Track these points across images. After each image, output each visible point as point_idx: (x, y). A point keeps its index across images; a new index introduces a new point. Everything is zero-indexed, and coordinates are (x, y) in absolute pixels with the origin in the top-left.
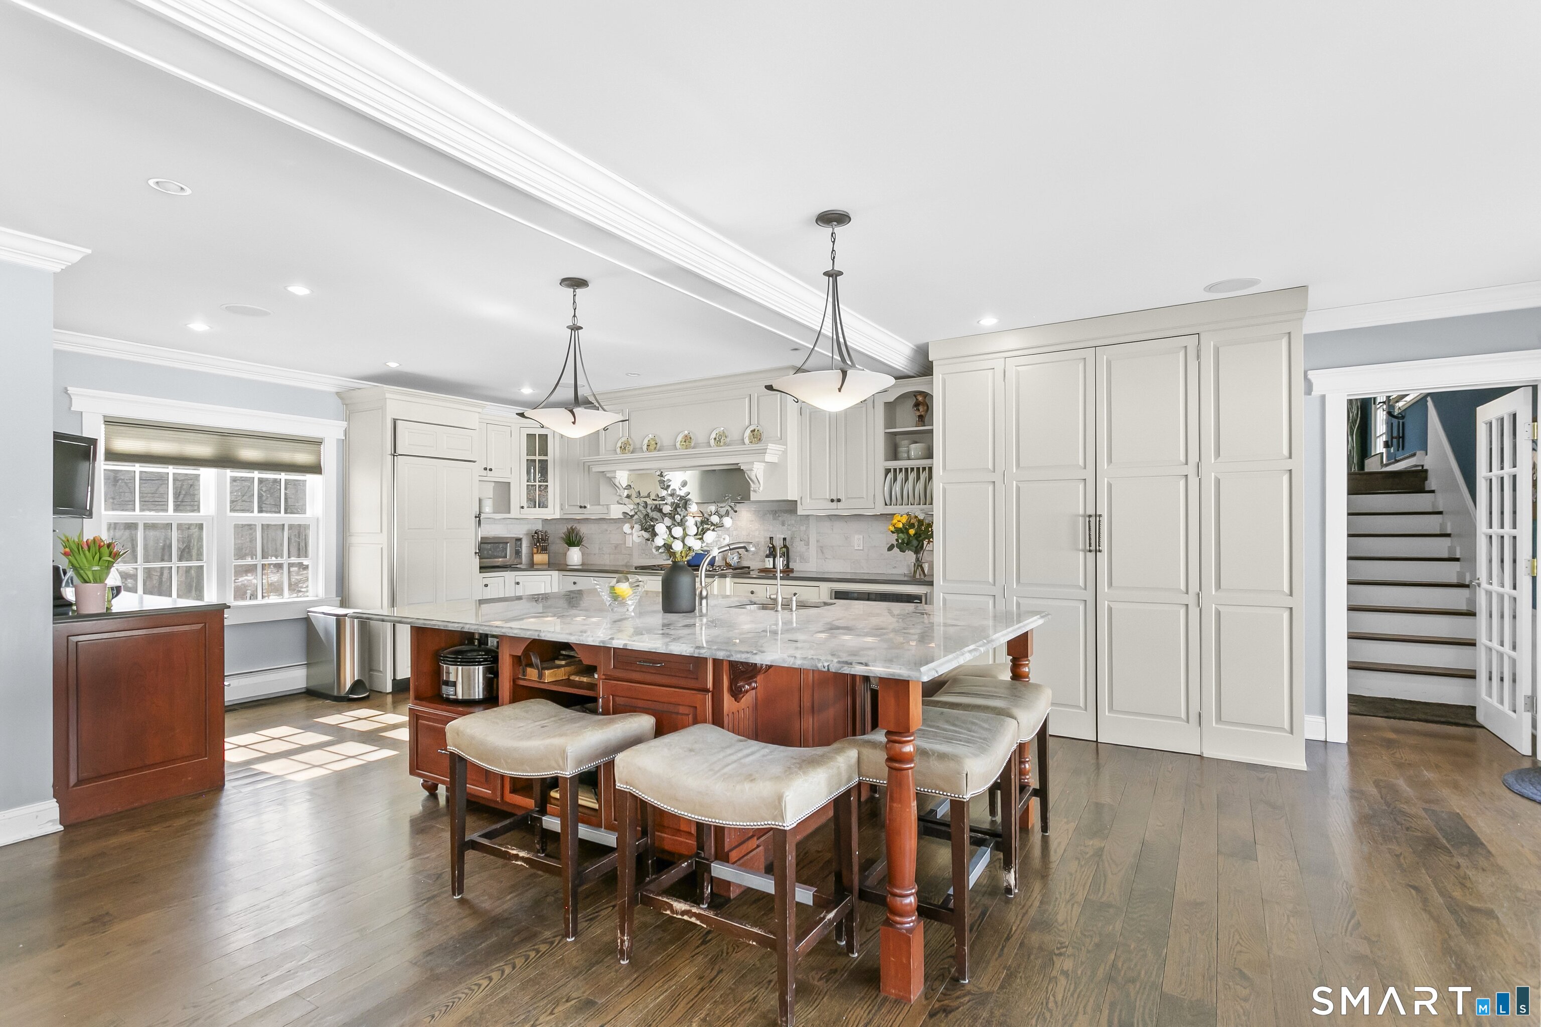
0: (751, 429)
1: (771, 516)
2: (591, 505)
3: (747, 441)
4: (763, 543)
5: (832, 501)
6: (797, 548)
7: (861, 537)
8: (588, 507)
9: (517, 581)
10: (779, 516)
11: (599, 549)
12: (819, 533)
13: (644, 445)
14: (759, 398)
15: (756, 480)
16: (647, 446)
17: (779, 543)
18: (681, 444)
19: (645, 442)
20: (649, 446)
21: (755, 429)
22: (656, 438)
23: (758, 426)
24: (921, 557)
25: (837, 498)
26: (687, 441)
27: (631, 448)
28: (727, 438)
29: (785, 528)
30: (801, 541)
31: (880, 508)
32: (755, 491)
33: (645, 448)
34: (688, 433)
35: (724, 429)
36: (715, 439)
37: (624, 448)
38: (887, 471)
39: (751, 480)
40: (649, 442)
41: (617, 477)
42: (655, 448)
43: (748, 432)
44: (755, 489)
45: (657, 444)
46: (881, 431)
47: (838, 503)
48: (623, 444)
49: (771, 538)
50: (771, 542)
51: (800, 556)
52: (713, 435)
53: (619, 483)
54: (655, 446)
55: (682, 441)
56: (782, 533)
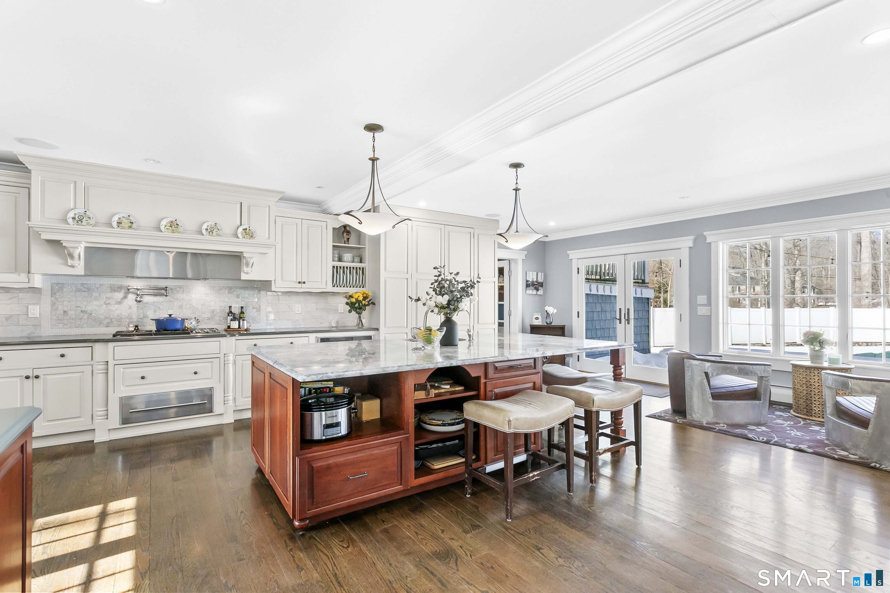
0: (243, 228)
1: (227, 291)
3: (240, 235)
4: (218, 311)
5: (299, 283)
6: (249, 313)
7: (300, 305)
10: (234, 291)
13: (113, 222)
14: (249, 207)
15: (251, 265)
16: (118, 223)
17: (236, 310)
18: (166, 228)
19: (115, 219)
20: (121, 223)
21: (246, 229)
22: (131, 218)
23: (249, 227)
24: (362, 316)
25: (303, 281)
26: (173, 226)
27: (92, 222)
28: (219, 230)
29: (239, 300)
30: (254, 308)
31: (330, 288)
32: (247, 273)
33: (115, 224)
34: (173, 220)
35: (216, 224)
36: (207, 229)
37: (78, 219)
38: (334, 267)
39: (247, 265)
40: (121, 220)
41: (80, 248)
42: (130, 227)
43: (240, 230)
44: (248, 271)
45: (132, 223)
46: (330, 244)
47: (303, 284)
48: (78, 215)
49: (230, 307)
50: (230, 309)
51: (253, 319)
52: (205, 226)
53: (79, 254)
54: (130, 224)
55: (167, 226)
56: (237, 303)
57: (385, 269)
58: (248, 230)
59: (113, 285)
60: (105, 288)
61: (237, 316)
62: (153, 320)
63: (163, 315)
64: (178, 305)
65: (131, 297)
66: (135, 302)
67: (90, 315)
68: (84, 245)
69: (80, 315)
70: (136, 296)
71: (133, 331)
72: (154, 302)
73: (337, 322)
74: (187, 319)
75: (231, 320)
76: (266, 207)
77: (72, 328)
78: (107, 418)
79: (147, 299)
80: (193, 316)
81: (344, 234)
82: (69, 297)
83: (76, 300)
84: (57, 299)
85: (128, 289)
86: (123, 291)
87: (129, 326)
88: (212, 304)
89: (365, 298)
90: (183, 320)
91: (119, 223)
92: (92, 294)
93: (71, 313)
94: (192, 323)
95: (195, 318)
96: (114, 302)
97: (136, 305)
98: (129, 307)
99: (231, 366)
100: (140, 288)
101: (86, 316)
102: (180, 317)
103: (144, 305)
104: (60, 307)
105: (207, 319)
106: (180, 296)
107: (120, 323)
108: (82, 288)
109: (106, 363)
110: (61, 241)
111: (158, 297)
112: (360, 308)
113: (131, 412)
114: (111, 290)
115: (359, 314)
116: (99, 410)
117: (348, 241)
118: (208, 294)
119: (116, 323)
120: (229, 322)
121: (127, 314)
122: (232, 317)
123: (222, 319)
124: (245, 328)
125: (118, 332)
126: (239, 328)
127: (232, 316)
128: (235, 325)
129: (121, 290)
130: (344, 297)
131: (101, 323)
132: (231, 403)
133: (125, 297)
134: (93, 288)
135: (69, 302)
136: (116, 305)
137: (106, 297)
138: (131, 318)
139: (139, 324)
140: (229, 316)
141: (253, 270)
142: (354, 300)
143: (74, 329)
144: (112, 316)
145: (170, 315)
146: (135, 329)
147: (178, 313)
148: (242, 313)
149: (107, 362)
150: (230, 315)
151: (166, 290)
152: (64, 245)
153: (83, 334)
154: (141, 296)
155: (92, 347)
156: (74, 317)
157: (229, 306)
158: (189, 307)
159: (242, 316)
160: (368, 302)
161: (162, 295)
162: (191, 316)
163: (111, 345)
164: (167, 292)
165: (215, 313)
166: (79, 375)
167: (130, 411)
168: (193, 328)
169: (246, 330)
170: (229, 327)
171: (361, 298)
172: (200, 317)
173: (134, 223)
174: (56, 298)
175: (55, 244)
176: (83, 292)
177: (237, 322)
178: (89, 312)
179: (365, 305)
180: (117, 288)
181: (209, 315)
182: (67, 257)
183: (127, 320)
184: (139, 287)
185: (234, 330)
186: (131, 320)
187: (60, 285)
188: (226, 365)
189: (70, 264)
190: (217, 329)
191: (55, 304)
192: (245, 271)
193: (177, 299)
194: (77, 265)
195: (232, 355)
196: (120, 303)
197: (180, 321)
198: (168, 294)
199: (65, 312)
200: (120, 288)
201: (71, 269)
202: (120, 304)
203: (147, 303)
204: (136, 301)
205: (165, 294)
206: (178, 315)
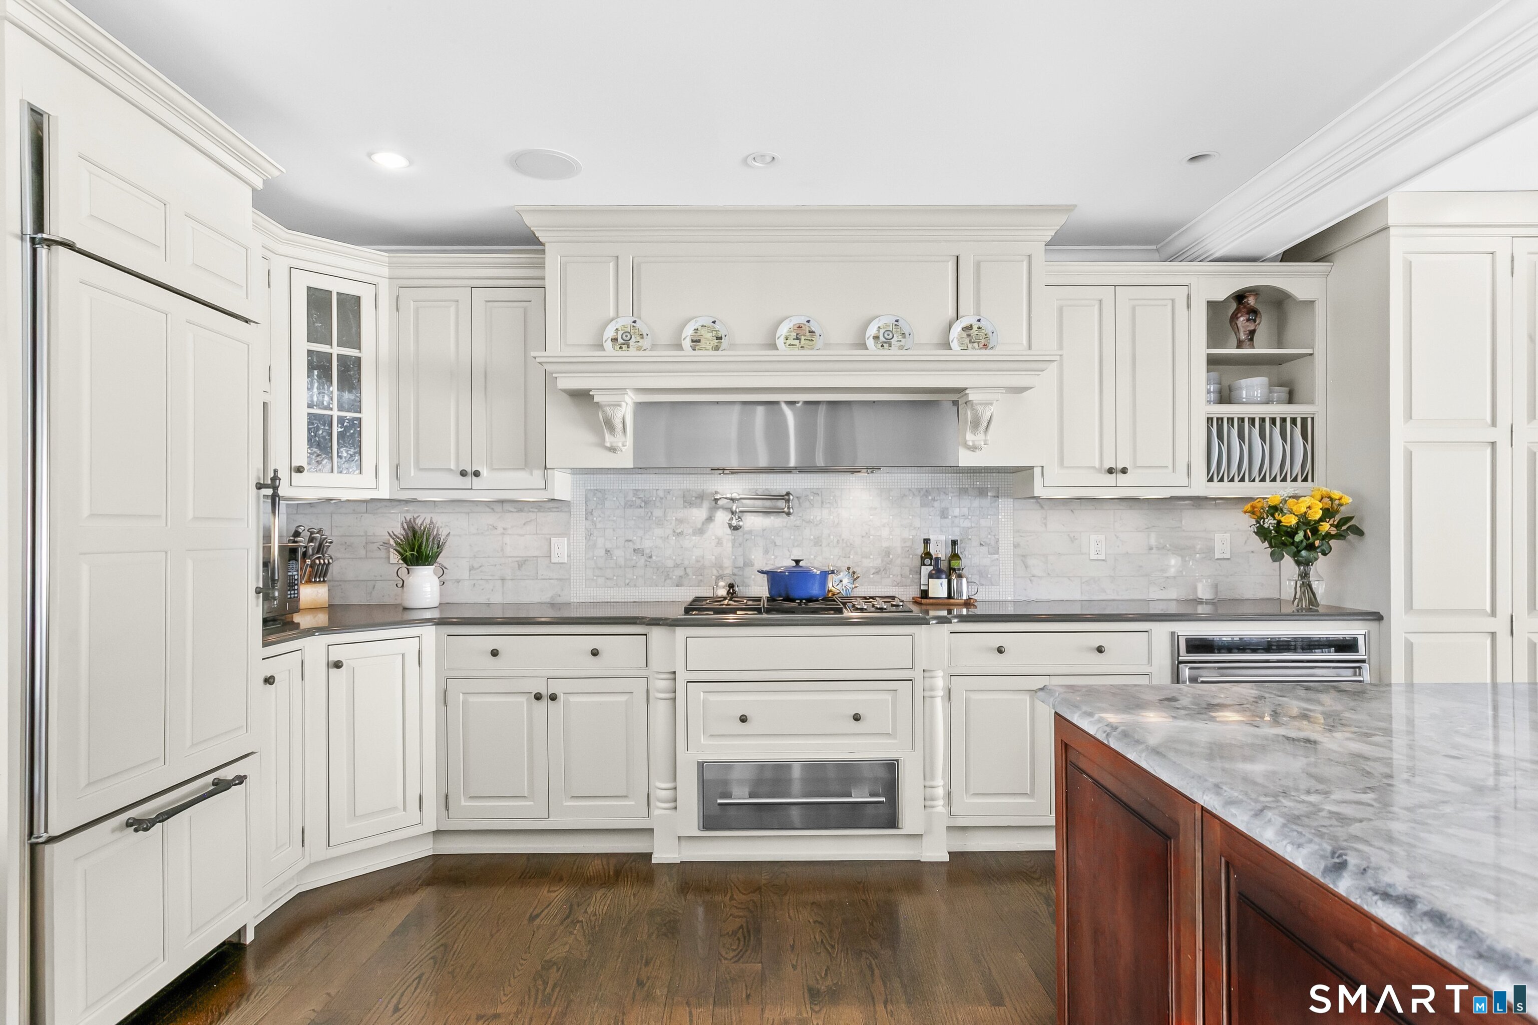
0: (963, 323)
1: (917, 501)
2: (492, 469)
3: (956, 345)
4: (899, 551)
5: (1110, 471)
6: (970, 559)
7: (1102, 537)
8: (484, 472)
9: (334, 658)
10: (934, 500)
11: (472, 569)
12: (1018, 531)
13: (684, 339)
14: (977, 266)
15: (985, 424)
16: (693, 341)
17: (940, 551)
18: (788, 342)
19: (689, 332)
20: (699, 341)
21: (971, 326)
22: (717, 326)
23: (979, 320)
24: (1313, 570)
25: (1120, 466)
26: (803, 338)
27: (646, 343)
28: (904, 337)
29: (947, 522)
30: (981, 545)
31: (1200, 487)
32: (974, 448)
33: (687, 344)
34: (803, 320)
35: (897, 321)
36: (876, 338)
37: (623, 341)
38: (1210, 420)
39: (976, 424)
40: (699, 333)
41: (624, 404)
42: (717, 348)
43: (957, 329)
44: (976, 443)
45: (721, 338)
46: (1201, 350)
47: (1121, 476)
48: (622, 332)
49: (926, 541)
50: (925, 547)
51: (981, 574)
52: (872, 331)
53: (623, 419)
54: (715, 342)
55: (790, 337)
56: (941, 531)
57: (1409, 414)
58: (975, 328)
59: (689, 491)
60: (674, 499)
61: (943, 565)
62: (762, 572)
63: (783, 563)
64: (812, 537)
65: (722, 517)
66: (729, 529)
67: (649, 560)
68: (632, 399)
69: (632, 560)
70: (730, 516)
71: (725, 599)
72: (764, 530)
73: (1216, 586)
74: (833, 572)
75: (931, 576)
76: (1023, 261)
77: (619, 587)
78: (676, 808)
79: (752, 522)
80: (843, 564)
81: (1237, 318)
82: (615, 518)
83: (625, 525)
84: (594, 523)
85: (715, 499)
86: (706, 505)
87: (717, 586)
88: (885, 532)
89: (1328, 513)
90: (825, 575)
91: (696, 341)
92: (651, 513)
93: (618, 553)
94: (841, 581)
95: (849, 568)
96: (691, 531)
97: (731, 537)
98: (717, 540)
99: (939, 703)
100: (738, 497)
101: (642, 561)
102: (816, 565)
103: (746, 536)
104: (600, 542)
105: (873, 571)
106: (816, 514)
107: (700, 578)
108: (634, 499)
109: (672, 676)
110: (590, 390)
111: (772, 518)
112: (1311, 547)
113: (720, 804)
114: (685, 502)
115: (1307, 563)
116: (661, 787)
117: (1251, 340)
118: (876, 508)
119: (694, 577)
120: (924, 580)
121: (714, 557)
122: (932, 568)
123: (907, 571)
124: (965, 597)
125: (697, 599)
126: (950, 596)
127: (931, 565)
128: (938, 588)
129: (702, 503)
130: (1245, 512)
131: (667, 577)
132: (940, 806)
133: (710, 519)
134: (654, 499)
135: (614, 530)
136: (694, 538)
137: (676, 519)
138: (721, 567)
139: (737, 581)
140: (924, 565)
141: (988, 438)
142: (1290, 520)
143: (623, 589)
144: (686, 562)
145: (797, 562)
146: (728, 593)
147: (812, 557)
148: (955, 556)
149: (674, 673)
150: (927, 561)
151: (788, 501)
152: (596, 400)
153: (637, 600)
154: (740, 515)
155: (646, 635)
156: (622, 562)
157: (924, 540)
158: (835, 540)
159: (954, 564)
160: (1338, 526)
161: (780, 512)
162: (839, 564)
163: (681, 633)
164: (789, 506)
165: (891, 556)
166: (624, 698)
167: (719, 801)
168: (844, 593)
169: (968, 604)
170: (925, 594)
171: (1316, 514)
172: (858, 566)
173: (723, 337)
174: (593, 521)
175: (582, 397)
176: (637, 507)
177: (945, 582)
178: (648, 551)
179: (1328, 536)
180: (696, 498)
181: (878, 562)
182: (603, 430)
183: (715, 572)
184: (735, 496)
185: (938, 603)
186: (721, 572)
187: (599, 495)
188: (928, 700)
189: (608, 445)
190: (903, 599)
191: (591, 534)
192: (970, 444)
193: (809, 522)
194: (620, 445)
195: (940, 673)
196: (700, 531)
197: (818, 577)
198: (791, 511)
199: (607, 551)
200: (701, 497)
201: (611, 454)
202: (701, 533)
203: (750, 532)
204: (730, 526)
205: (786, 510)
206: (814, 562)
